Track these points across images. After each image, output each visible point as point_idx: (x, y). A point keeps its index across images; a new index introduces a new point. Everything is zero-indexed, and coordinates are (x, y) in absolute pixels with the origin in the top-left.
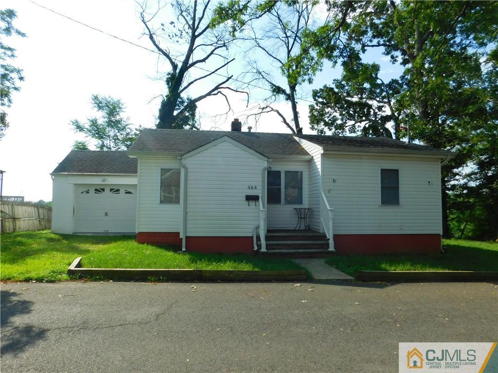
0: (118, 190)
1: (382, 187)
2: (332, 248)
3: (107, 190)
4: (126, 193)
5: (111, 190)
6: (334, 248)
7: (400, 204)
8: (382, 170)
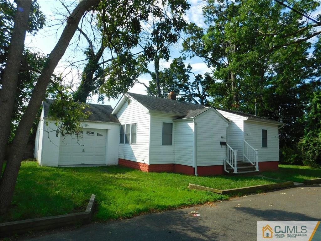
0: (93, 133)
1: (263, 139)
2: (257, 170)
3: (85, 132)
4: (98, 135)
5: (88, 132)
6: (259, 170)
7: (268, 146)
8: (263, 130)
